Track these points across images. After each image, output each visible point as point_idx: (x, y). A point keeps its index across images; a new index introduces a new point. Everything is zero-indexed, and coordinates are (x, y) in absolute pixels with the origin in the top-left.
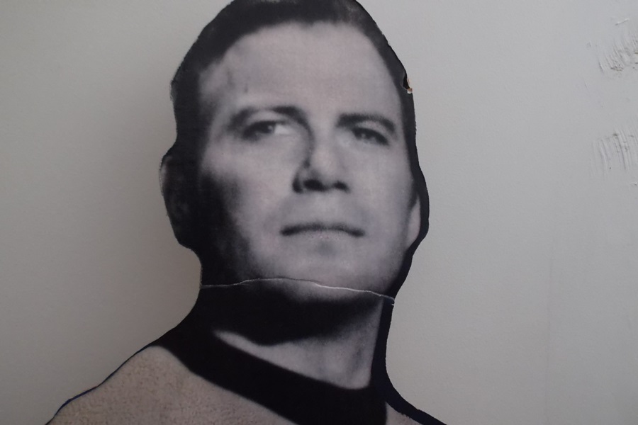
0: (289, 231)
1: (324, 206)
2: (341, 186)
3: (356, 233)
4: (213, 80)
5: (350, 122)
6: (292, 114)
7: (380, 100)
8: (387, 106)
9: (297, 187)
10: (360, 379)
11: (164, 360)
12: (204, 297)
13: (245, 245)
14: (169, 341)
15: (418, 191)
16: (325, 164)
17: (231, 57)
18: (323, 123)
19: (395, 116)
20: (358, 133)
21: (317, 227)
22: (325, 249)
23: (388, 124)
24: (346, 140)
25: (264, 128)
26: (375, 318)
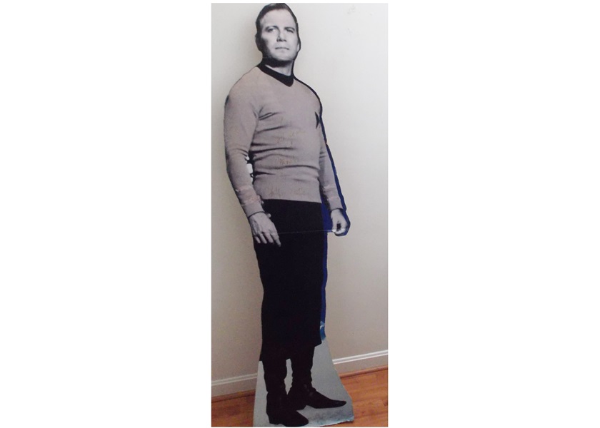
0: (277, 48)
1: (282, 44)
2: (285, 41)
3: (288, 49)
4: (262, 21)
5: (286, 29)
6: (276, 27)
7: (291, 24)
8: (293, 25)
9: (277, 41)
10: (289, 74)
11: (258, 69)
12: (263, 59)
13: (269, 51)
14: (258, 66)
15: (299, 41)
16: (282, 37)
17: (265, 17)
18: (281, 29)
19: (295, 28)
20: (288, 31)
21: (281, 48)
22: (283, 52)
23: (293, 29)
24: (286, 32)
25: (271, 30)
26: (291, 64)
